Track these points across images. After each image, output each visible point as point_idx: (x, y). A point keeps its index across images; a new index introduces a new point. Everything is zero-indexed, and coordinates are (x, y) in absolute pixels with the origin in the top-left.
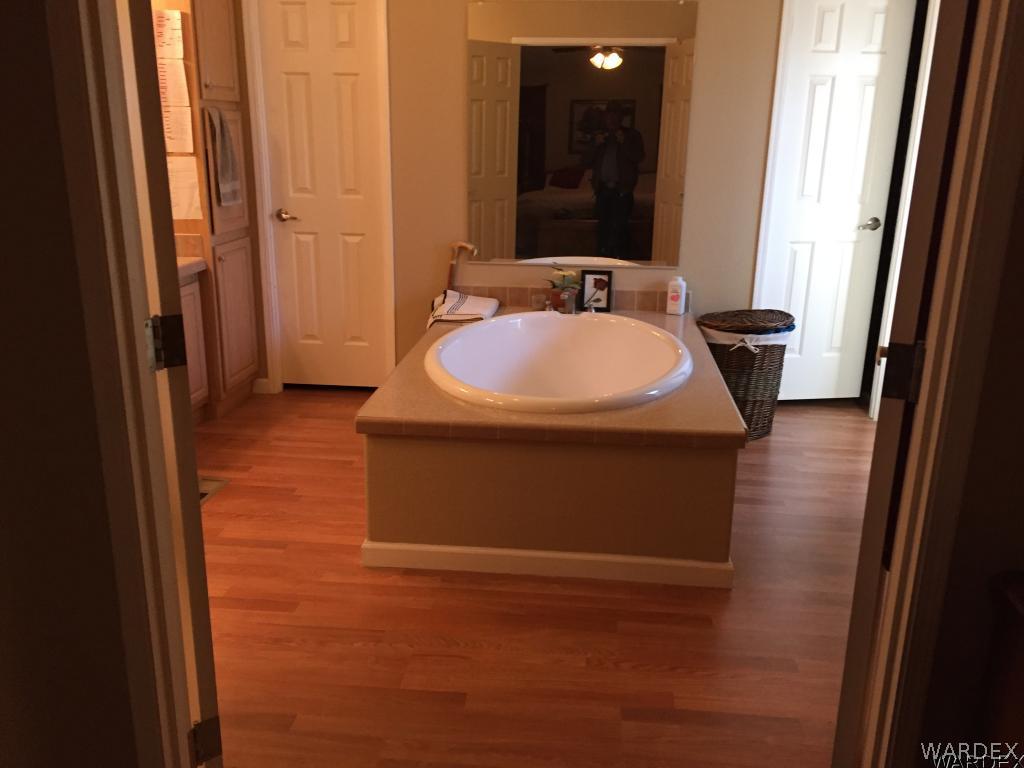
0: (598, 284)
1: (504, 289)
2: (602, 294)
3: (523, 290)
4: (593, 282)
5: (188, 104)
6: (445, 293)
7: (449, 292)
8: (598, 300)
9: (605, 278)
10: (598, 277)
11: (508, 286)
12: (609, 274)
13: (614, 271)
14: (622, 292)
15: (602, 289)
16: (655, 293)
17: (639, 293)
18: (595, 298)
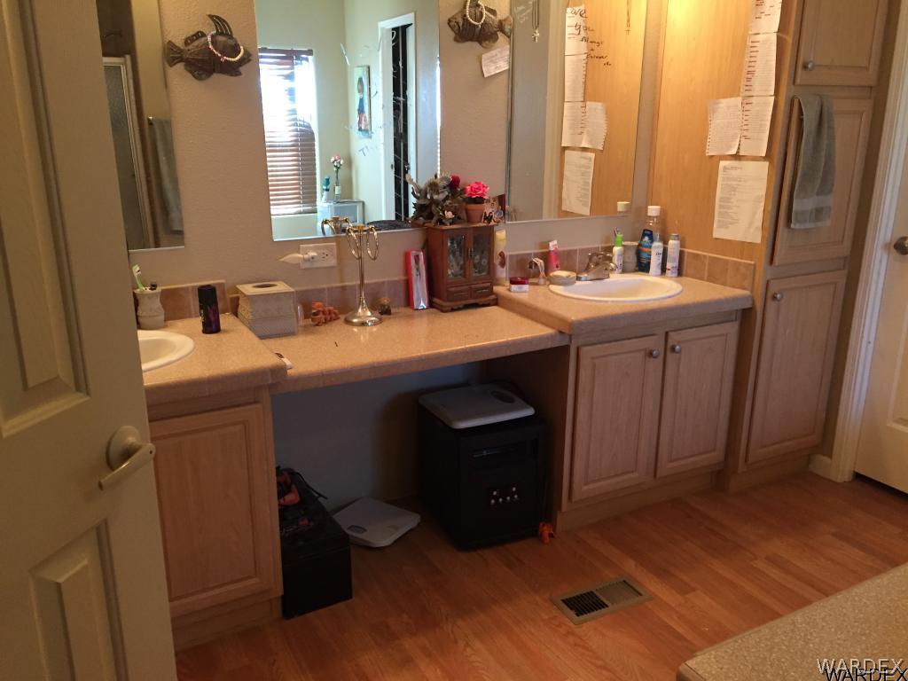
5: (772, 93)
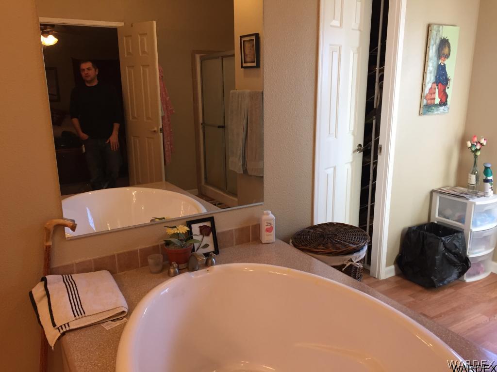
0: (204, 231)
1: (113, 257)
2: (208, 240)
3: (133, 253)
4: (198, 229)
6: (44, 280)
7: (48, 277)
8: (206, 246)
9: (208, 224)
10: (202, 224)
11: (115, 253)
12: (211, 219)
13: (214, 215)
14: (223, 233)
15: (208, 235)
16: (248, 227)
17: (236, 230)
18: (203, 245)
